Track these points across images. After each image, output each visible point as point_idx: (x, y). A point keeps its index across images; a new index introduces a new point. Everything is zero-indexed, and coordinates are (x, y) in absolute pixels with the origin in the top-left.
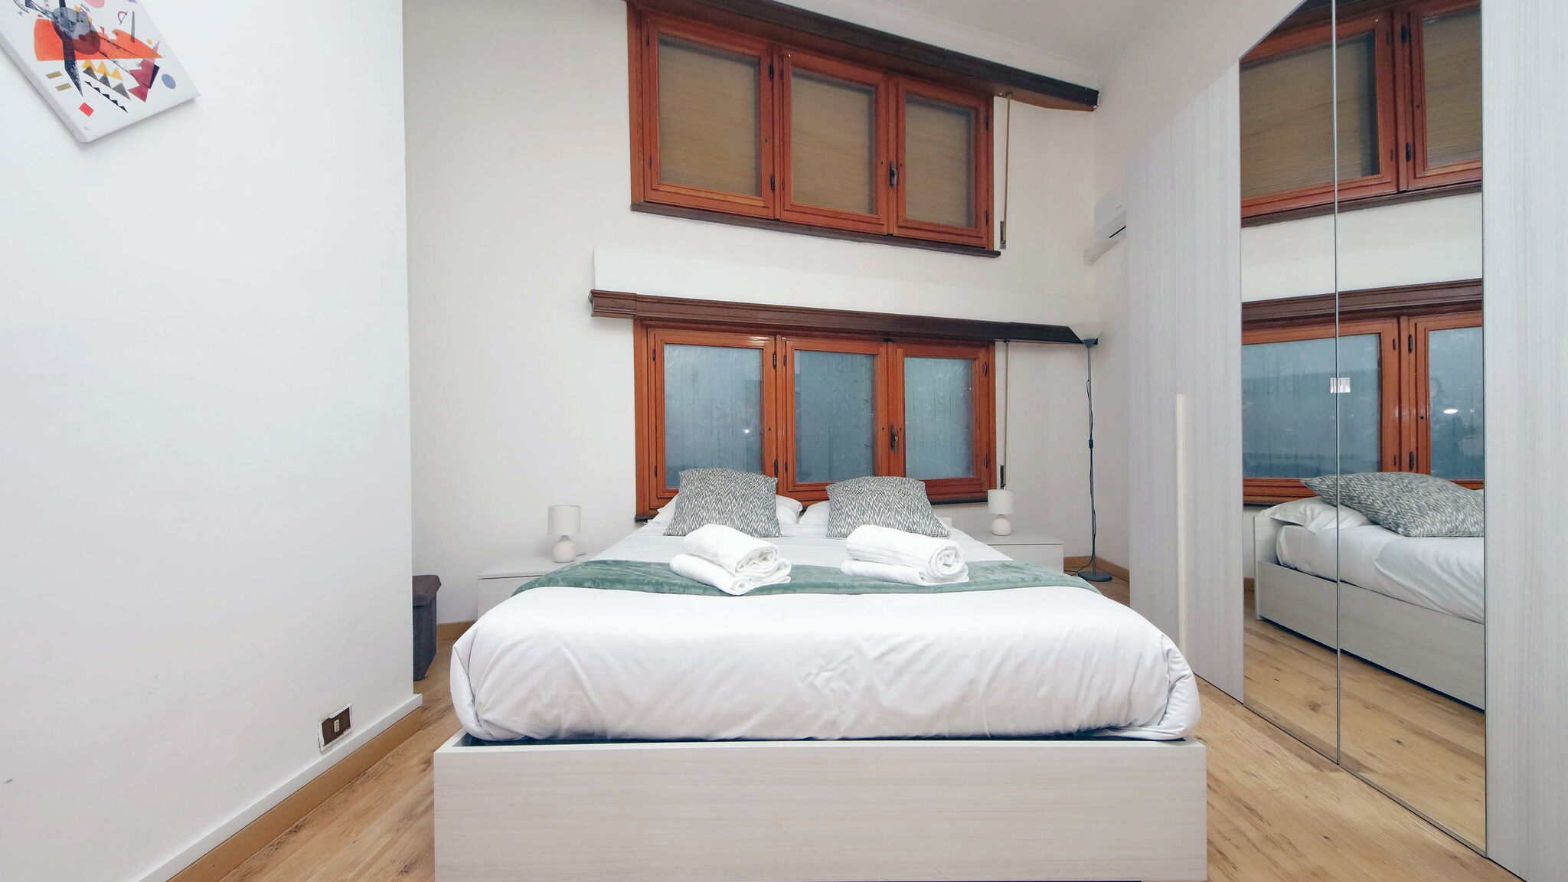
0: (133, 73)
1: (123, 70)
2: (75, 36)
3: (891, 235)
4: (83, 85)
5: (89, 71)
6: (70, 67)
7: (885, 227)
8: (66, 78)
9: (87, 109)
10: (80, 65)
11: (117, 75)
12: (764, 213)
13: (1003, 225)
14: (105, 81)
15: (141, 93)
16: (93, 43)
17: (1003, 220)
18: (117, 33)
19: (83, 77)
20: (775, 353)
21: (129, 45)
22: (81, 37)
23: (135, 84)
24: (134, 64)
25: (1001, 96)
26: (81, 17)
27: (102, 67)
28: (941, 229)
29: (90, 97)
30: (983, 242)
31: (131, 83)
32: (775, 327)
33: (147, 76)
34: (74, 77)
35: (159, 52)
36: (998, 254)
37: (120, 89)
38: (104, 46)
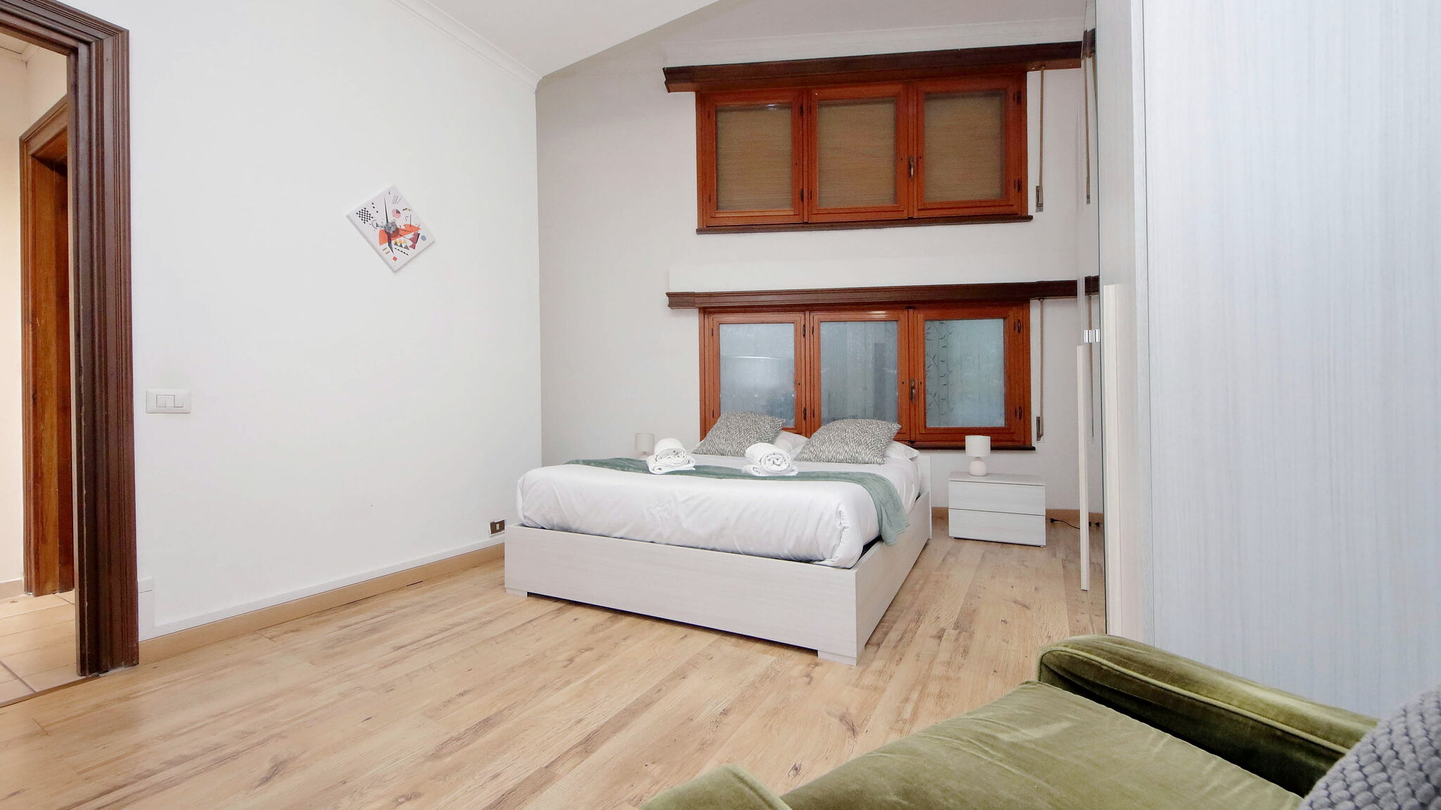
0: (410, 239)
1: (406, 240)
2: (391, 232)
3: (912, 218)
4: (394, 249)
5: (396, 244)
6: (390, 245)
7: (906, 212)
8: (389, 249)
9: (395, 259)
10: (393, 242)
11: (405, 242)
12: (796, 220)
13: (1039, 190)
14: (401, 246)
15: (413, 247)
16: (397, 233)
17: (1038, 185)
18: (405, 225)
19: (394, 246)
20: (804, 326)
21: (410, 228)
22: (394, 232)
23: (412, 243)
24: (411, 235)
25: (1034, 70)
26: (394, 224)
27: (400, 241)
28: (969, 205)
29: (397, 253)
30: (1015, 209)
31: (410, 243)
32: (805, 305)
33: (415, 240)
34: (391, 248)
35: (420, 227)
36: (1030, 218)
37: (406, 247)
38: (401, 232)
